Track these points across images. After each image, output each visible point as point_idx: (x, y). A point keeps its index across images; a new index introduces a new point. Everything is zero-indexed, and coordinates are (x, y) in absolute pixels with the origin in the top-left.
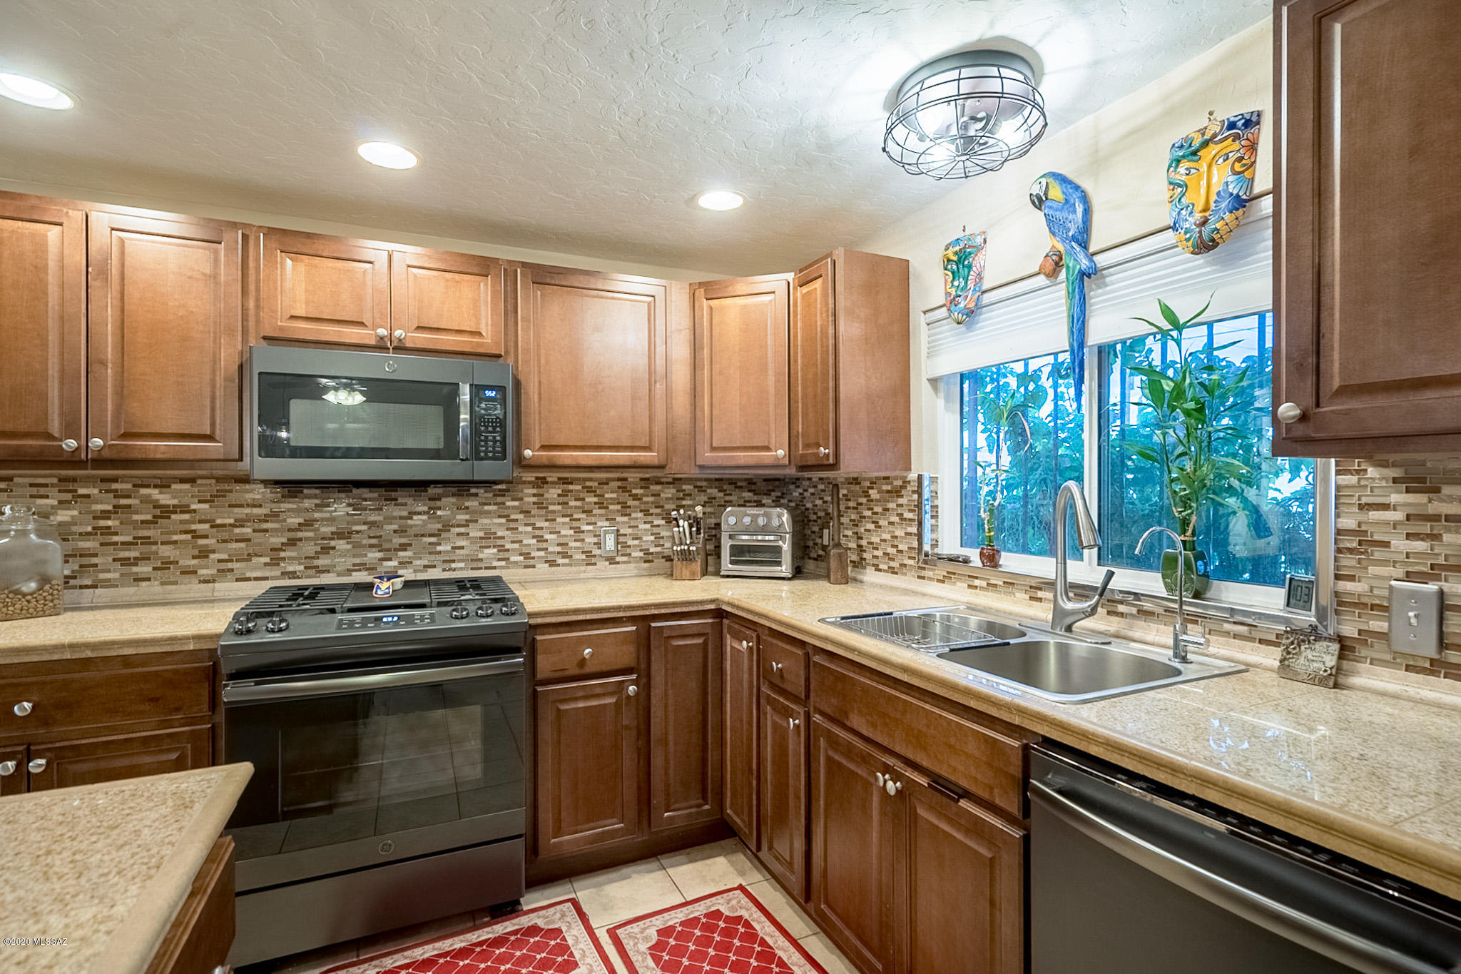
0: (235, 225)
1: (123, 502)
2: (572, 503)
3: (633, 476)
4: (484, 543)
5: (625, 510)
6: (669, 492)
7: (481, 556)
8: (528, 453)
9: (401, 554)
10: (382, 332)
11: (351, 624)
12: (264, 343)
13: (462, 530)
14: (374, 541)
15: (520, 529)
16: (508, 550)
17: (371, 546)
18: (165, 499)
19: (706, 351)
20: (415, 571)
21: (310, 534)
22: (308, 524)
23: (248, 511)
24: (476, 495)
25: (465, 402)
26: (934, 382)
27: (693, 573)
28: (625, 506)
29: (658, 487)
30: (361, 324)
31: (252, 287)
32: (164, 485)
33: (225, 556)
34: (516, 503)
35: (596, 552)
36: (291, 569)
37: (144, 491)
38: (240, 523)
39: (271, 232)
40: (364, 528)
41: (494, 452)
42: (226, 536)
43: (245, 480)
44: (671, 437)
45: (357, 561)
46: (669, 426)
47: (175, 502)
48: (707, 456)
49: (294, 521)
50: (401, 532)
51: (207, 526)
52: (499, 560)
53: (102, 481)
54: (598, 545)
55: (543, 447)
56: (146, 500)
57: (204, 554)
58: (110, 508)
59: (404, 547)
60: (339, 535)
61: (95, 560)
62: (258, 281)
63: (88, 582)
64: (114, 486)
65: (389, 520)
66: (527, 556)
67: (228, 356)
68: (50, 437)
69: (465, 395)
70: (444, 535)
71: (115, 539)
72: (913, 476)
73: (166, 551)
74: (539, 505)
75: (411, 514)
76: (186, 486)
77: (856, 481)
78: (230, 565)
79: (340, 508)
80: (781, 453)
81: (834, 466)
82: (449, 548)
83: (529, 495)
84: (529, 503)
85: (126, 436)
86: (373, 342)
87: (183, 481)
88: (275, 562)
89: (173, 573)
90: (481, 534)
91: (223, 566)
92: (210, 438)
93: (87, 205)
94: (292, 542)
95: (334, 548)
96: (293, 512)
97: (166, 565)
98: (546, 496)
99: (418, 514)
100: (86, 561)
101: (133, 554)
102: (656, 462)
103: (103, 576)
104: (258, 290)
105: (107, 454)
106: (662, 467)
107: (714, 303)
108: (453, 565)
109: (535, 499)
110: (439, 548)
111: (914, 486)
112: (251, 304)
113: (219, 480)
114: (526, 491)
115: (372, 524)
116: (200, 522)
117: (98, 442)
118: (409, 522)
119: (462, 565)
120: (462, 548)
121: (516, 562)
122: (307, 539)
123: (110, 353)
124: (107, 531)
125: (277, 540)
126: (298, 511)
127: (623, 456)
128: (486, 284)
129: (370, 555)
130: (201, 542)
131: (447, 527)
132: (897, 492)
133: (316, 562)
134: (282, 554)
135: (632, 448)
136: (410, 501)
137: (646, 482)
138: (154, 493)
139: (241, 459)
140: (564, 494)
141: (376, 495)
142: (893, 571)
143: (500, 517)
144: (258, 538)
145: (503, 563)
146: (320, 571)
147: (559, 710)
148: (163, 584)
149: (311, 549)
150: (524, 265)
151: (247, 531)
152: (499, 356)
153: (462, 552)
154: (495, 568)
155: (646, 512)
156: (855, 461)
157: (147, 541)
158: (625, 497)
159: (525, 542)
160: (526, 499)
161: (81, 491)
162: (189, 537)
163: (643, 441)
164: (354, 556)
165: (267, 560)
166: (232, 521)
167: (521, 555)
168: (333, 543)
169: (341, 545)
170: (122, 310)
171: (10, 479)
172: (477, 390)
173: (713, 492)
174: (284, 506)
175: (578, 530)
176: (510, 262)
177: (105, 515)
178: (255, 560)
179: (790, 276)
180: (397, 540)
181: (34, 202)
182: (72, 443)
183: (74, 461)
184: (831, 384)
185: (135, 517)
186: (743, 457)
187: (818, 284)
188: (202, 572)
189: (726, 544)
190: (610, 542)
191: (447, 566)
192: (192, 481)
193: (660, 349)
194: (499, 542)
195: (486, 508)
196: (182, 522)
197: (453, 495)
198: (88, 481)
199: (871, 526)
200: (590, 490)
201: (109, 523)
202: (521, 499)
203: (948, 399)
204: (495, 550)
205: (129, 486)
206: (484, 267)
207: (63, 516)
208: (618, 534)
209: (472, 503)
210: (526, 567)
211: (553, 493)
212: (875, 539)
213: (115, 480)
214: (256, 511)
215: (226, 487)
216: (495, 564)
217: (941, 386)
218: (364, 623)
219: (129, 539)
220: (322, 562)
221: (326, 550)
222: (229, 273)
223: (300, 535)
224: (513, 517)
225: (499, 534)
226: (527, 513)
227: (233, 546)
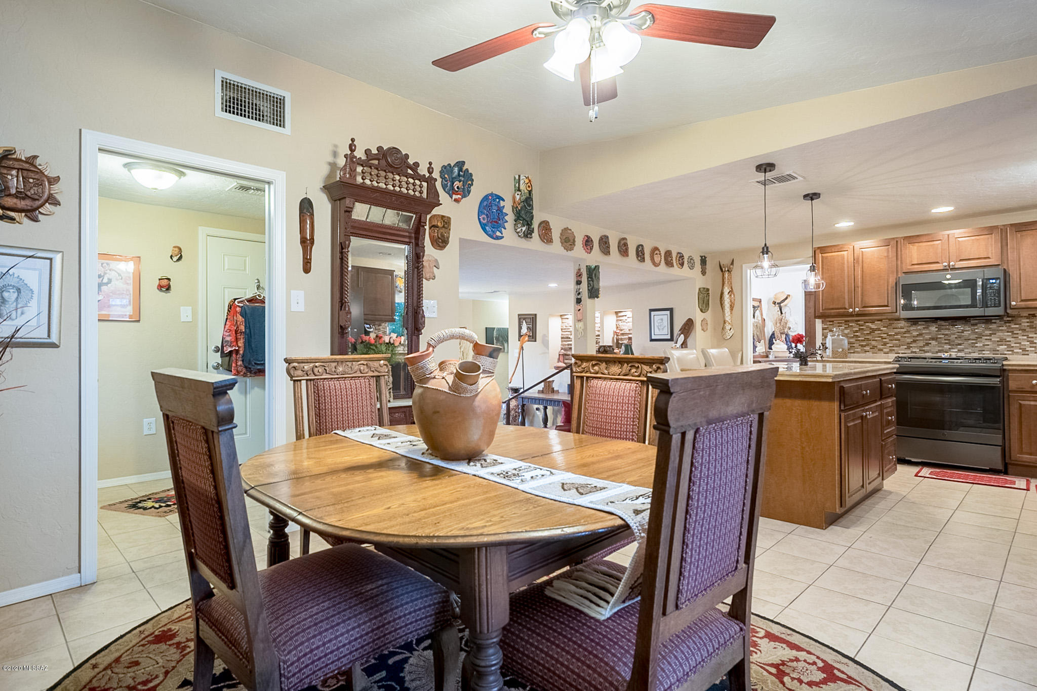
0: (894, 239)
1: (861, 327)
4: (1000, 343)
7: (998, 349)
8: (1015, 303)
9: (959, 347)
10: (945, 264)
11: (931, 362)
12: (903, 275)
13: (988, 338)
14: (947, 341)
15: (1020, 338)
16: (1013, 347)
17: (946, 343)
18: (873, 326)
20: (965, 354)
21: (921, 338)
22: (921, 334)
23: (899, 330)
24: (995, 323)
25: (979, 285)
30: (938, 263)
31: (899, 257)
32: (873, 322)
33: (892, 345)
34: (1017, 326)
36: (914, 350)
37: (867, 324)
38: (897, 334)
39: (905, 238)
40: (943, 336)
41: (995, 304)
42: (892, 338)
43: (898, 319)
45: (940, 349)
47: (876, 327)
49: (915, 333)
50: (959, 338)
51: (886, 335)
52: (1008, 351)
53: (856, 321)
55: (1022, 301)
56: (868, 327)
57: (885, 344)
58: (857, 329)
59: (960, 344)
60: (933, 339)
61: (854, 345)
62: (901, 254)
63: (852, 351)
64: (859, 323)
65: (953, 333)
66: (1024, 350)
67: (892, 281)
68: (845, 309)
69: (980, 282)
70: (979, 340)
71: (859, 339)
73: (873, 343)
74: (1031, 327)
75: (963, 331)
76: (879, 322)
78: (893, 348)
79: (933, 328)
82: (981, 345)
83: (1025, 322)
84: (1025, 326)
85: (864, 307)
86: (942, 268)
87: (878, 320)
88: (909, 348)
89: (876, 350)
90: (998, 340)
91: (891, 348)
92: (887, 306)
93: (854, 244)
94: (914, 341)
95: (930, 344)
96: (915, 330)
97: (874, 347)
98: (1035, 322)
99: (967, 331)
100: (852, 345)
101: (864, 344)
103: (856, 350)
104: (901, 258)
105: (859, 313)
108: (984, 352)
109: (1028, 324)
110: (976, 345)
112: (899, 263)
113: (890, 320)
114: (1023, 320)
115: (947, 335)
116: (884, 334)
117: (857, 309)
118: (963, 334)
119: (988, 352)
120: (988, 345)
121: (1018, 352)
122: (920, 340)
123: (860, 284)
124: (857, 336)
125: (909, 340)
126: (917, 330)
128: (992, 238)
129: (945, 347)
130: (884, 340)
131: (980, 336)
133: (923, 349)
134: (911, 345)
136: (963, 326)
138: (870, 324)
139: (896, 312)
141: (947, 324)
143: (1008, 332)
144: (902, 339)
145: (1010, 352)
146: (925, 352)
147: (1020, 404)
148: (873, 353)
149: (921, 344)
150: (1011, 225)
151: (899, 337)
152: (999, 265)
153: (988, 347)
154: (1006, 354)
157: (868, 340)
159: (1022, 343)
160: (1023, 324)
161: (850, 324)
162: (880, 338)
164: (939, 347)
165: (906, 347)
166: (894, 333)
167: (1020, 349)
168: (930, 342)
169: (933, 342)
170: (863, 271)
171: (833, 321)
172: (986, 280)
174: (912, 328)
176: (1004, 225)
177: (857, 332)
178: (902, 347)
180: (957, 341)
181: (841, 246)
182: (851, 310)
183: (851, 315)
185: (865, 332)
188: (885, 350)
191: (980, 352)
192: (881, 320)
194: (1008, 343)
195: (1001, 328)
196: (878, 334)
197: (983, 323)
198: (852, 321)
201: (858, 334)
202: (1020, 324)
204: (1006, 347)
205: (863, 323)
206: (991, 230)
207: (846, 331)
209: (993, 326)
210: (1023, 355)
213: (859, 321)
214: (902, 330)
215: (892, 322)
216: (1006, 352)
218: (936, 362)
219: (863, 339)
220: (925, 348)
221: (927, 344)
222: (892, 254)
223: (917, 338)
224: (1015, 332)
225: (1008, 339)
226: (1024, 330)
227: (894, 342)
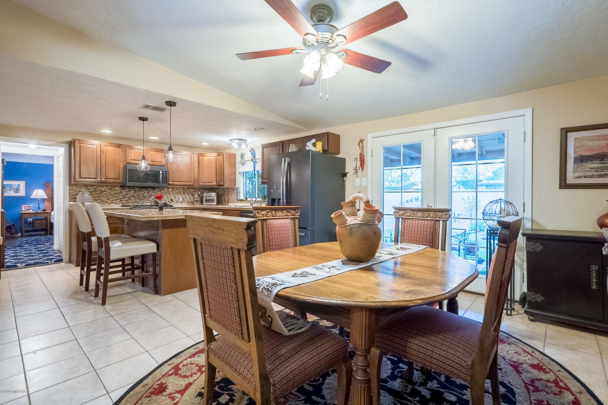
1: (95, 189)
2: (174, 192)
3: (185, 187)
5: (184, 193)
6: (192, 190)
8: (170, 182)
12: (127, 164)
18: (102, 189)
19: (201, 165)
21: (127, 196)
22: (127, 194)
23: (116, 192)
25: (161, 174)
26: (239, 173)
27: (198, 204)
28: (184, 192)
29: (190, 189)
32: (102, 187)
35: (178, 201)
36: (123, 202)
37: (99, 188)
38: (115, 194)
39: (127, 145)
41: (165, 182)
42: (113, 196)
44: (194, 180)
46: (194, 178)
47: (104, 190)
48: (201, 184)
49: (124, 194)
50: (143, 196)
51: (109, 194)
54: (179, 200)
55: (172, 182)
56: (99, 189)
57: (109, 199)
59: (143, 199)
60: (132, 196)
65: (141, 194)
67: (122, 166)
69: (161, 172)
72: (236, 187)
73: (102, 198)
74: (168, 192)
75: (145, 193)
76: (106, 187)
77: (228, 188)
78: (113, 201)
79: (132, 192)
80: (215, 183)
81: (223, 186)
83: (166, 190)
85: (106, 179)
87: (105, 186)
88: (121, 201)
89: (104, 202)
91: (112, 201)
92: (119, 179)
93: (100, 142)
94: (124, 197)
97: (102, 201)
101: (97, 199)
102: (192, 184)
106: (193, 185)
107: (202, 157)
111: (236, 189)
112: (125, 157)
113: (111, 186)
115: (138, 195)
123: (104, 166)
125: (121, 197)
126: (125, 192)
127: (186, 183)
128: (163, 154)
130: (108, 197)
131: (151, 196)
132: (234, 190)
135: (187, 182)
136: (144, 191)
137: (188, 188)
138: (100, 188)
140: (173, 190)
141: (138, 189)
142: (233, 203)
146: (128, 203)
151: (116, 195)
152: (165, 166)
155: (188, 194)
156: (227, 185)
157: (99, 196)
158: (184, 191)
161: (88, 188)
163: (190, 181)
165: (119, 200)
166: (113, 193)
169: (132, 198)
170: (105, 159)
172: (163, 172)
173: (201, 190)
174: (122, 191)
175: (175, 197)
177: (92, 192)
179: (216, 154)
180: (142, 198)
184: (223, 173)
185: (97, 192)
186: (208, 184)
187: (221, 157)
189: (204, 199)
190: (181, 199)
193: (193, 165)
195: (158, 192)
196: (105, 193)
197: (152, 189)
199: (230, 196)
200: (177, 189)
203: (242, 176)
208: (183, 198)
209: (155, 191)
211: (170, 190)
212: (231, 198)
217: (241, 173)
219: (96, 196)
220: (129, 201)
221: (130, 199)
222: (121, 152)
226: (166, 193)
227: (114, 198)
